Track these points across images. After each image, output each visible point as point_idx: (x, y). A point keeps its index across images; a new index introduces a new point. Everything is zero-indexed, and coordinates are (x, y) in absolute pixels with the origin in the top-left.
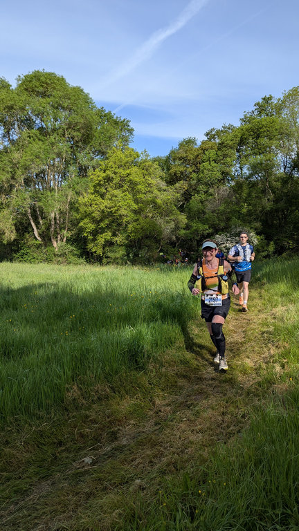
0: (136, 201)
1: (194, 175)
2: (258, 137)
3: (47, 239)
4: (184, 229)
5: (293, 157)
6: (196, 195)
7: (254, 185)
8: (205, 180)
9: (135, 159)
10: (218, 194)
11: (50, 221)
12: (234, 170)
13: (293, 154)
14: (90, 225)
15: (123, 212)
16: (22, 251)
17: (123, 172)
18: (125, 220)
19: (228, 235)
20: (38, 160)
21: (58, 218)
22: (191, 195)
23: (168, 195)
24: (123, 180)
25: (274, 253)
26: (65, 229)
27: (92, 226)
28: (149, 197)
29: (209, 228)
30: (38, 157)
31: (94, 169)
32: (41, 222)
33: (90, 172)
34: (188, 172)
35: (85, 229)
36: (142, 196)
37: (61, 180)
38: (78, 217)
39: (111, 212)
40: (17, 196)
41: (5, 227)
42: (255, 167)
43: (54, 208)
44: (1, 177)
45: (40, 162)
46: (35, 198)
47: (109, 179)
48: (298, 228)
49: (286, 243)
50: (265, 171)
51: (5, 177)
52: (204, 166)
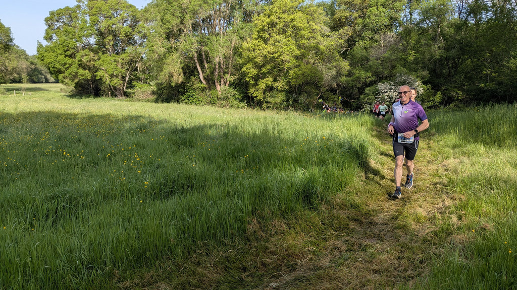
0: (299, 47)
1: (360, 21)
3: (211, 82)
4: (346, 76)
5: (470, 2)
6: (360, 41)
7: (423, 32)
8: (371, 26)
9: (300, 3)
10: (384, 40)
11: (215, 65)
12: (402, 15)
14: (252, 70)
15: (285, 57)
16: (189, 93)
17: (287, 18)
18: (287, 65)
19: (392, 83)
20: (206, 5)
21: (222, 62)
22: (355, 41)
23: (331, 41)
24: (286, 25)
25: (441, 103)
26: (228, 73)
27: (254, 72)
28: (312, 42)
29: (372, 75)
30: (206, 2)
31: (259, 15)
32: (206, 66)
33: (255, 18)
34: (353, 17)
35: (248, 73)
36: (305, 41)
37: (225, 25)
38: (241, 62)
39: (274, 57)
40: (185, 40)
41: (174, 70)
42: (427, 12)
43: (219, 52)
44: (172, 21)
45: (207, 7)
46: (201, 43)
47: (273, 24)
48: (469, 79)
49: (454, 94)
50: (437, 17)
51: (175, 21)
52: (370, 11)
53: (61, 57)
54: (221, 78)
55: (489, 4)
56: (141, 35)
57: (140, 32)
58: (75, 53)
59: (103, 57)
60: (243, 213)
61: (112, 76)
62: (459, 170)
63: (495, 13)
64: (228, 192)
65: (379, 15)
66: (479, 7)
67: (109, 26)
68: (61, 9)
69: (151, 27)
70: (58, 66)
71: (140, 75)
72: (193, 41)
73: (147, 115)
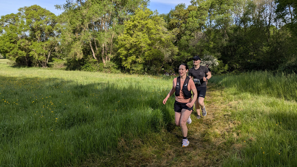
0: (150, 39)
1: (183, 25)
2: (221, 4)
3: (100, 58)
4: (177, 55)
5: (241, 16)
6: (184, 36)
7: (217, 32)
8: (189, 28)
9: (150, 15)
10: (197, 36)
11: (102, 48)
12: (206, 22)
13: (241, 14)
14: (124, 51)
15: (143, 45)
16: (86, 65)
17: (144, 22)
18: (143, 49)
19: (202, 59)
20: (96, 14)
21: (106, 47)
22: (181, 36)
23: (168, 36)
24: (143, 27)
25: (228, 70)
26: (110, 53)
27: (125, 52)
28: (158, 37)
29: (191, 55)
30: (97, 13)
31: (127, 20)
32: (97, 49)
33: (125, 22)
34: (180, 23)
35: (121, 53)
36: (153, 36)
37: (108, 26)
38: (117, 47)
39: (136, 44)
40: (84, 34)
41: (77, 51)
42: (219, 21)
43: (104, 41)
44: (76, 23)
45: (98, 15)
46: (94, 36)
47: (135, 26)
48: (242, 57)
49: (235, 65)
50: (224, 24)
51: (78, 23)
52: (189, 20)
53: (8, 43)
54: (106, 56)
55: (251, 17)
56: (58, 30)
57: (57, 29)
58: (17, 41)
59: (34, 43)
60: (116, 135)
61: (39, 54)
62: (237, 108)
63: (254, 22)
64: (107, 123)
65: (193, 22)
66: (246, 19)
67: (38, 25)
68: (8, 15)
69: (64, 26)
70: (5, 48)
71: (57, 54)
72: (89, 35)
73: (60, 78)
